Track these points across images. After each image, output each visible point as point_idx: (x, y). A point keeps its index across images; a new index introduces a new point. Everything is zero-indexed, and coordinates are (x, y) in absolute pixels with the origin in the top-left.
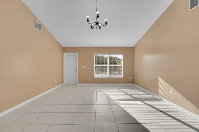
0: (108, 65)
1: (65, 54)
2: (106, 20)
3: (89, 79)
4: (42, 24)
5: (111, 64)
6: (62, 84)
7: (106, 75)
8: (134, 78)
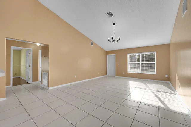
0: (141, 62)
1: (107, 55)
2: (119, 37)
3: (124, 73)
4: (94, 42)
5: (144, 62)
6: (105, 76)
7: (139, 71)
8: (169, 76)
